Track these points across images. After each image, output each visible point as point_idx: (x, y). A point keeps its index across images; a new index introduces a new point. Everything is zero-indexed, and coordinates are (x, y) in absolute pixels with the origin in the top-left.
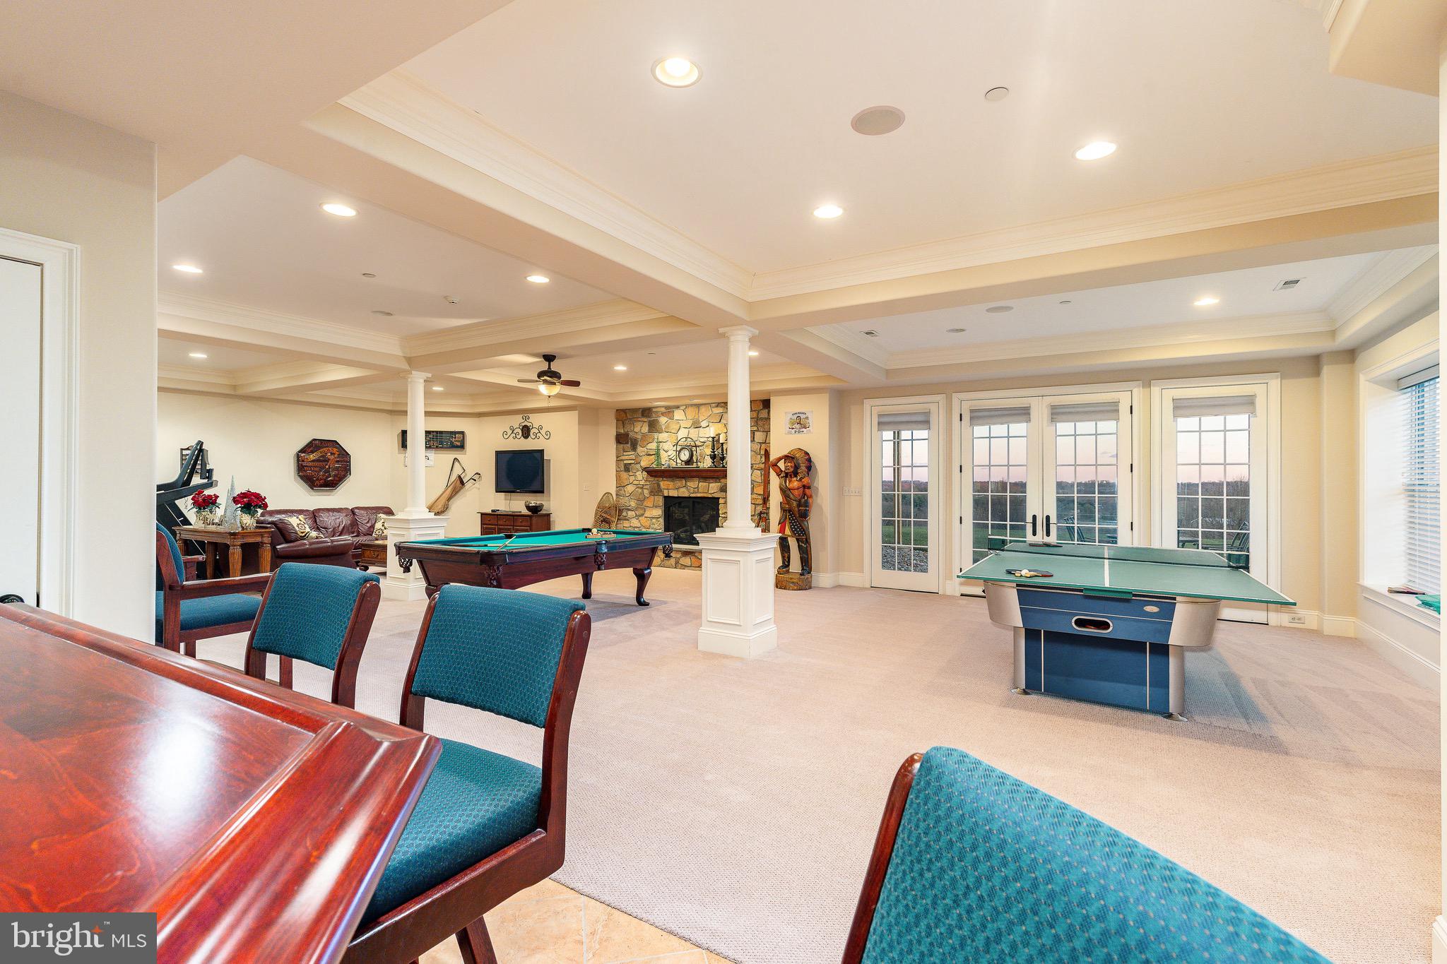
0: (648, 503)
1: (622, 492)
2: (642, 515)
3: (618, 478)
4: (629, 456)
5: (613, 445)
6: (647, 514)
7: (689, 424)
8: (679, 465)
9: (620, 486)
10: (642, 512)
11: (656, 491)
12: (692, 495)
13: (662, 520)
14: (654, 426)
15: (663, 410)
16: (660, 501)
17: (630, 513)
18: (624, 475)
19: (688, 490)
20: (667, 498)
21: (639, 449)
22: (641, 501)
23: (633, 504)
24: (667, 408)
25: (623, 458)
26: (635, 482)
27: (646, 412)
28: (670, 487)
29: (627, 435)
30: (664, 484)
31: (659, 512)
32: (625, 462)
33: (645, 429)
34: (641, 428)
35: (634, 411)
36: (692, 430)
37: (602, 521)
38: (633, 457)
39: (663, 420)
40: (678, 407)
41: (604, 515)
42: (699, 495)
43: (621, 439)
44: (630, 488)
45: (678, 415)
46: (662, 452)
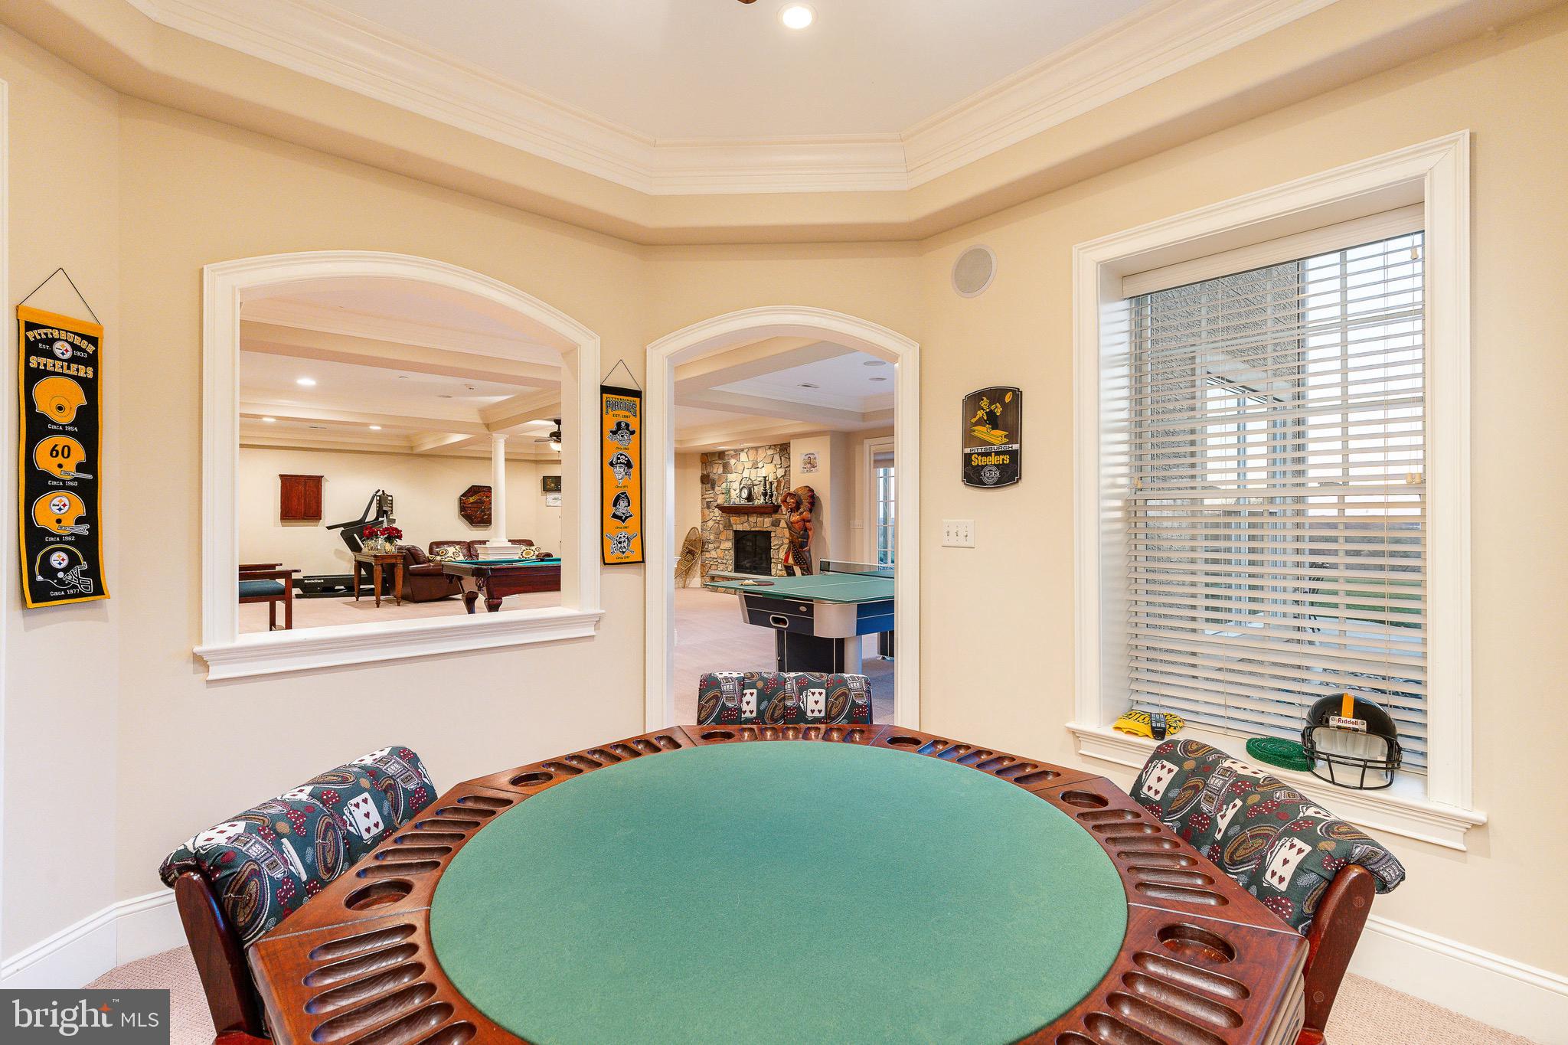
0: (722, 537)
1: (705, 527)
2: (718, 547)
3: (703, 515)
4: (710, 494)
5: (699, 485)
6: (722, 547)
7: (750, 464)
8: (742, 502)
9: (704, 522)
10: (718, 544)
11: (728, 526)
12: (753, 529)
13: (732, 552)
14: (726, 468)
15: (732, 453)
16: (731, 534)
17: (710, 545)
18: (706, 511)
19: (749, 524)
20: (736, 532)
21: (717, 488)
22: (718, 534)
23: (712, 537)
24: (736, 451)
25: (706, 496)
26: (714, 518)
27: (721, 455)
28: (738, 522)
29: (708, 476)
30: (733, 519)
31: (729, 545)
32: (707, 500)
33: (721, 470)
34: (718, 469)
35: (713, 454)
36: (753, 471)
37: (687, 553)
38: (712, 495)
39: (733, 461)
40: (742, 450)
41: (690, 547)
42: (757, 529)
43: (706, 479)
44: (710, 524)
45: (743, 456)
46: (732, 490)
